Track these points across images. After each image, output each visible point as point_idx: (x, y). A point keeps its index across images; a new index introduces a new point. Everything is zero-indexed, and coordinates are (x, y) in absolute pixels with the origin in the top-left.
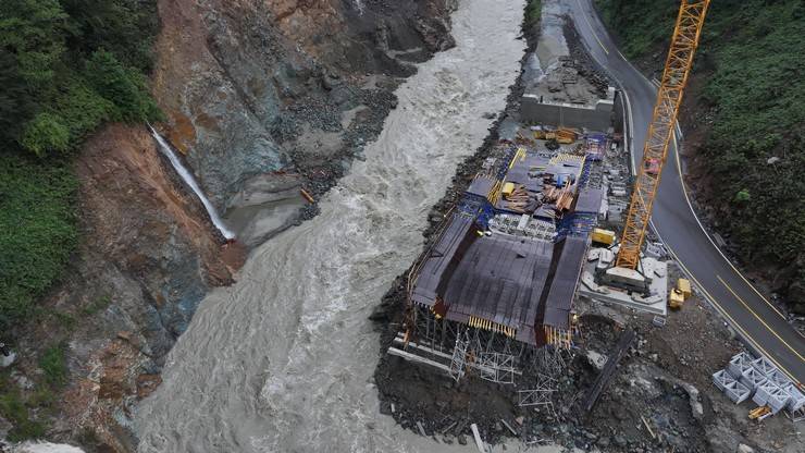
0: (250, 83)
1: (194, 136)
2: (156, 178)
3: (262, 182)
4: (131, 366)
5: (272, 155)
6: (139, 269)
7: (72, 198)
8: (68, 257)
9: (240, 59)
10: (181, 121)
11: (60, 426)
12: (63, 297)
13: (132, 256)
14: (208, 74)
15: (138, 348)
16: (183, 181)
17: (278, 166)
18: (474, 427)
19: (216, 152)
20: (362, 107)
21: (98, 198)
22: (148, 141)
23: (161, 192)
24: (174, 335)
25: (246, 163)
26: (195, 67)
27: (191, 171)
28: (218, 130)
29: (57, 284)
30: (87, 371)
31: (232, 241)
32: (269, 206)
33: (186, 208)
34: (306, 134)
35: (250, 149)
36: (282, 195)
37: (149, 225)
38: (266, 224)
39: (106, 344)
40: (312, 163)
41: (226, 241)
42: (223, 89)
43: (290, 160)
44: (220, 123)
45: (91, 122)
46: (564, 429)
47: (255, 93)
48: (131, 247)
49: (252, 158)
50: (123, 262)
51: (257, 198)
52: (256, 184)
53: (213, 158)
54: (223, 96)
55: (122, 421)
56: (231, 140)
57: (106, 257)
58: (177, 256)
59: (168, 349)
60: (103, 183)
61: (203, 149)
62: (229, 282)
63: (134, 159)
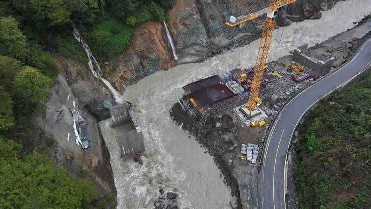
0: (210, 16)
1: (178, 28)
2: (158, 37)
3: (197, 48)
4: (129, 76)
5: (204, 40)
6: (142, 57)
7: (132, 37)
8: (126, 48)
9: (210, 7)
10: (175, 24)
11: (109, 79)
12: (122, 56)
13: (142, 54)
14: (190, 12)
15: (133, 73)
16: (168, 40)
17: (204, 44)
18: (182, 124)
19: (185, 34)
20: (248, 34)
21: (139, 37)
22: (160, 27)
23: (157, 41)
24: (146, 75)
25: (195, 40)
26: (187, 9)
27: (173, 38)
28: (188, 28)
29: (121, 53)
30: (120, 72)
31: (175, 60)
32: (193, 55)
33: (164, 48)
34: (220, 37)
35: (198, 37)
36: (199, 53)
37: (149, 48)
38: (187, 59)
39: (126, 69)
40: (213, 47)
41: (174, 60)
42: (195, 17)
43: (209, 43)
44: (190, 27)
45: (144, 20)
46: (200, 135)
47: (212, 19)
48: (142, 52)
49: (198, 40)
50: (139, 54)
51: (192, 51)
52: (194, 47)
53: (184, 36)
54: (194, 19)
55: (124, 86)
56: (192, 32)
57: (136, 51)
58: (154, 58)
59: (142, 78)
60: (142, 35)
61: (179, 33)
62: (166, 69)
63: (153, 30)
